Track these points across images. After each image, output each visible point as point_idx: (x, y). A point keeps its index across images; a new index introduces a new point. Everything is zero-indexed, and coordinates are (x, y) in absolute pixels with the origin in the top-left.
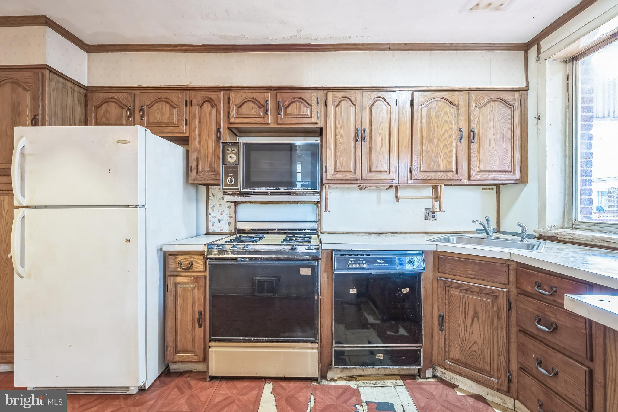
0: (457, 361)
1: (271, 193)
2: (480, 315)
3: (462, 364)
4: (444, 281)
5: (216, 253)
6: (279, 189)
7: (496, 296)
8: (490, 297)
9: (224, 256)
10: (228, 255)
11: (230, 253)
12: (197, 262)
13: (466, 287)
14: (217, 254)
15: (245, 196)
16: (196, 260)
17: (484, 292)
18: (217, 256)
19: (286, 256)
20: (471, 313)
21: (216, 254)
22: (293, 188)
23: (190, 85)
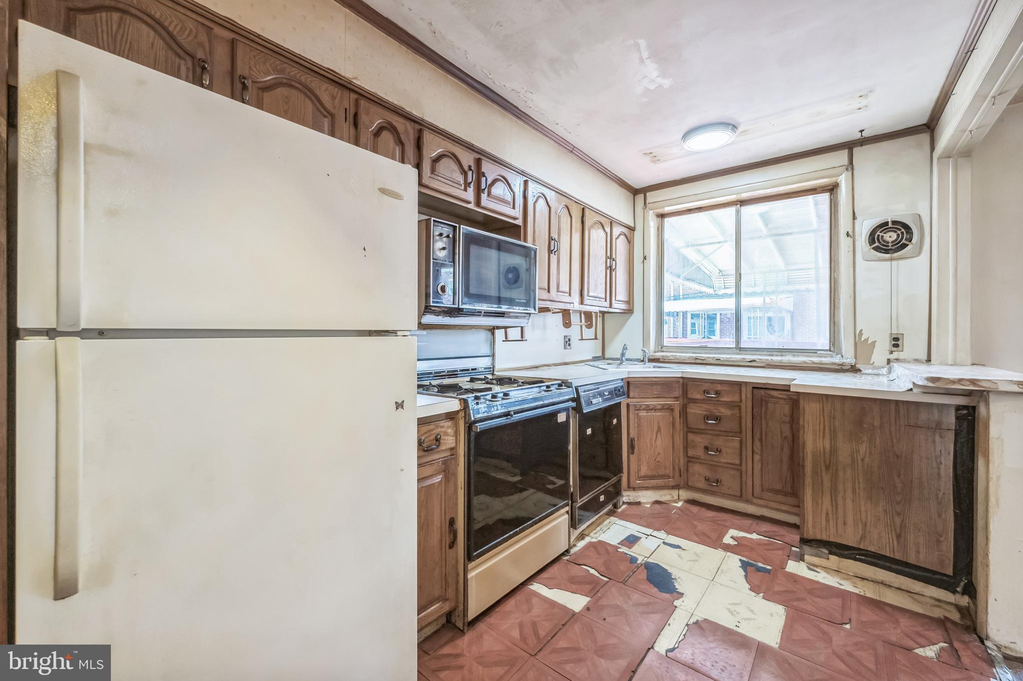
0: (646, 477)
1: (485, 312)
2: (662, 429)
3: (649, 477)
4: (635, 405)
5: (484, 410)
6: (501, 308)
7: (672, 409)
8: (668, 411)
9: (494, 413)
10: (497, 410)
11: (499, 407)
12: (446, 434)
13: (652, 407)
14: (486, 412)
15: (453, 317)
16: (443, 429)
17: (665, 407)
18: (486, 414)
19: (541, 403)
20: (656, 429)
21: (484, 413)
22: (514, 307)
23: (354, 81)
